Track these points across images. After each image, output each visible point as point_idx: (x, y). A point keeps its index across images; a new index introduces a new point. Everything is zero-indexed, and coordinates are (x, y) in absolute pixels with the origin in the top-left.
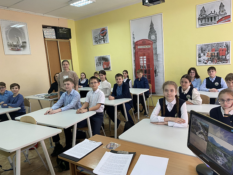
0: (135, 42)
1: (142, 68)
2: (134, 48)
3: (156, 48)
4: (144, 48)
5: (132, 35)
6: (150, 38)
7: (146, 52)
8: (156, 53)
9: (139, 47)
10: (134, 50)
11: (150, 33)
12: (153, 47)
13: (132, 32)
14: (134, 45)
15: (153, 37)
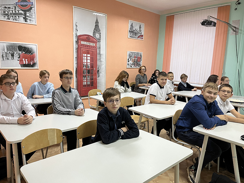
0: (78, 35)
1: (85, 67)
2: (77, 42)
3: (100, 48)
4: (88, 44)
5: (75, 25)
6: (95, 35)
7: (90, 50)
8: (100, 53)
9: (83, 43)
10: (76, 45)
11: (95, 30)
12: (97, 46)
13: (75, 23)
14: (76, 38)
15: (97, 36)
